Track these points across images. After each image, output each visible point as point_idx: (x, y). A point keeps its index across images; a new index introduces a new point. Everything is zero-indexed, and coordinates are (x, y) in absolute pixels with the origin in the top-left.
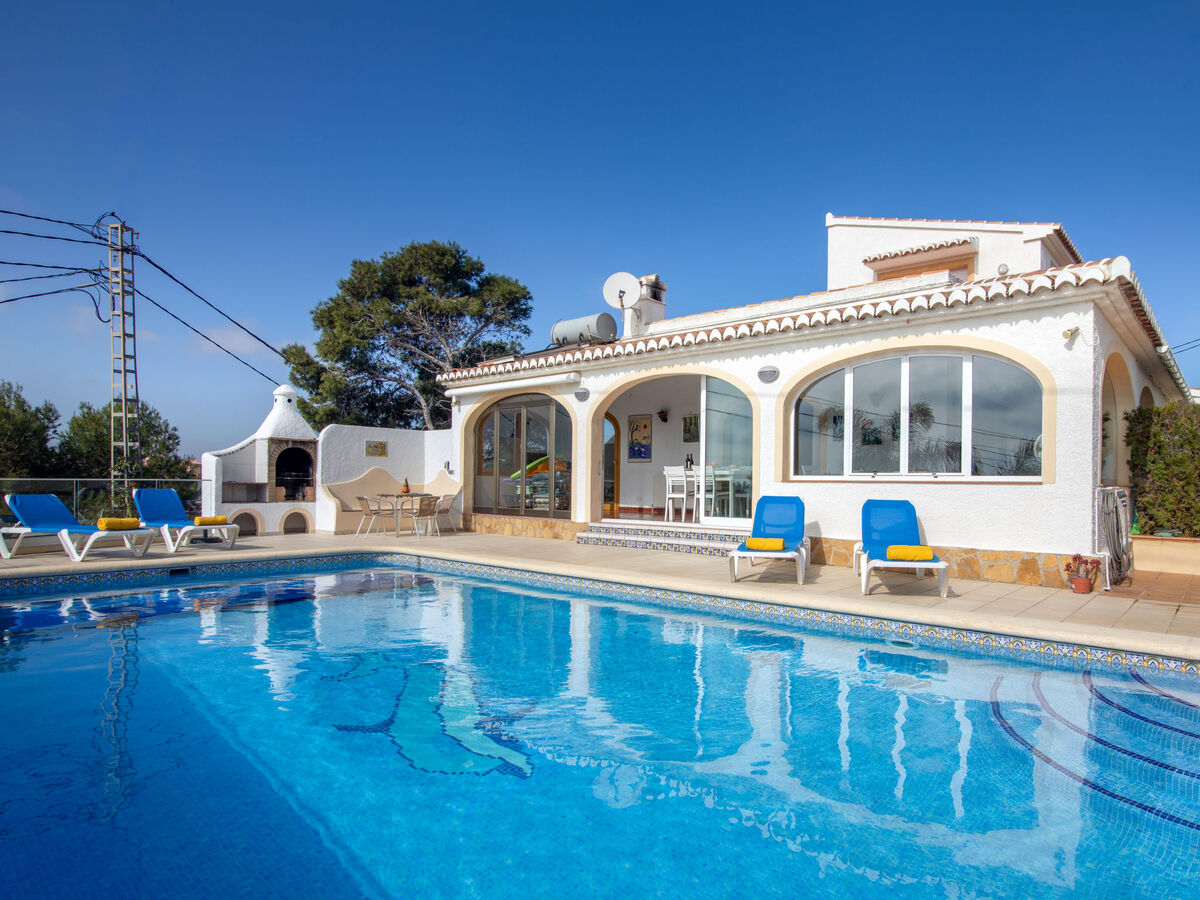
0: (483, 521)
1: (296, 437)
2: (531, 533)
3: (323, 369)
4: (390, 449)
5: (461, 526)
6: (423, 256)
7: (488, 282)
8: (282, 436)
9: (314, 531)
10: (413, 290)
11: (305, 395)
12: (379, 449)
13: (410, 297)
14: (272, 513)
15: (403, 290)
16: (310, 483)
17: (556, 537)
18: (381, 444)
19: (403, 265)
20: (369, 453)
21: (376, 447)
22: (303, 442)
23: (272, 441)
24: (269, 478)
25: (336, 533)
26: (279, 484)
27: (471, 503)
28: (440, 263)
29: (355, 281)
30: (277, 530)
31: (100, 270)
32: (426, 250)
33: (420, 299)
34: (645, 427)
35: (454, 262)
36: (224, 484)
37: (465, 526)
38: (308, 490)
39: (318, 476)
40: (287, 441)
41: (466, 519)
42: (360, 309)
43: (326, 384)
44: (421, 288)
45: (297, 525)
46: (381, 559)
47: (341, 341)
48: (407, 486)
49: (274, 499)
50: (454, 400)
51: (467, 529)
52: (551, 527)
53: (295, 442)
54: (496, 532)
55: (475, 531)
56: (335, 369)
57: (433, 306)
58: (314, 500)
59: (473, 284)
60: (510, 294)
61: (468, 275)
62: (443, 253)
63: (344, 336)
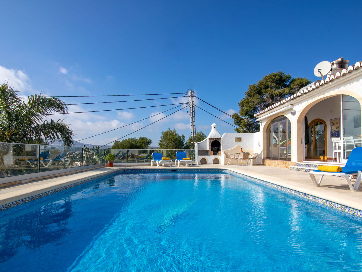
0: (267, 162)
1: (216, 137)
2: (280, 166)
3: (242, 119)
4: (242, 139)
5: (262, 164)
6: (269, 78)
7: (293, 81)
8: (212, 137)
9: (221, 164)
10: (267, 90)
11: (238, 127)
12: (239, 140)
13: (265, 92)
14: (210, 158)
15: (263, 91)
16: (220, 150)
17: (287, 168)
18: (239, 138)
19: (263, 83)
20: (236, 141)
21: (238, 139)
22: (218, 139)
23: (210, 139)
24: (209, 149)
25: (224, 164)
26: (212, 150)
27: (266, 156)
28: (275, 79)
29: (249, 91)
30: (211, 163)
31: (188, 102)
32: (270, 76)
33: (268, 93)
34: (337, 123)
35: (279, 78)
36: (198, 150)
37: (263, 163)
38: (219, 152)
39: (222, 148)
40: (213, 139)
41: (263, 161)
42: (250, 100)
43: (242, 123)
44: (269, 89)
45: (216, 162)
46: (224, 171)
47: (245, 110)
48: (242, 150)
49: (211, 155)
50: (260, 122)
51: (264, 165)
52: (285, 164)
53: (215, 139)
54: (270, 165)
55: (265, 165)
56: (245, 118)
57: (273, 94)
58: (221, 155)
59: (288, 83)
60: (300, 83)
61: (285, 81)
62: (275, 76)
63: (246, 108)
